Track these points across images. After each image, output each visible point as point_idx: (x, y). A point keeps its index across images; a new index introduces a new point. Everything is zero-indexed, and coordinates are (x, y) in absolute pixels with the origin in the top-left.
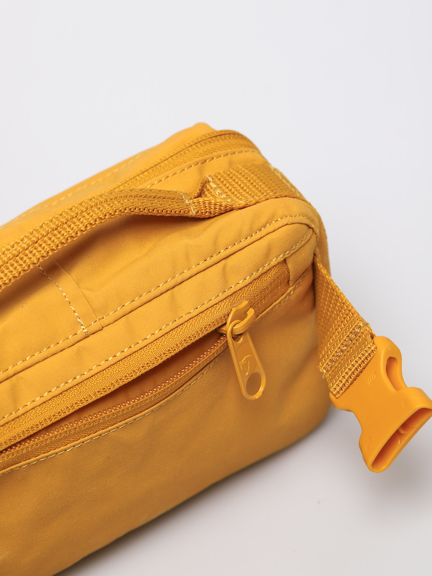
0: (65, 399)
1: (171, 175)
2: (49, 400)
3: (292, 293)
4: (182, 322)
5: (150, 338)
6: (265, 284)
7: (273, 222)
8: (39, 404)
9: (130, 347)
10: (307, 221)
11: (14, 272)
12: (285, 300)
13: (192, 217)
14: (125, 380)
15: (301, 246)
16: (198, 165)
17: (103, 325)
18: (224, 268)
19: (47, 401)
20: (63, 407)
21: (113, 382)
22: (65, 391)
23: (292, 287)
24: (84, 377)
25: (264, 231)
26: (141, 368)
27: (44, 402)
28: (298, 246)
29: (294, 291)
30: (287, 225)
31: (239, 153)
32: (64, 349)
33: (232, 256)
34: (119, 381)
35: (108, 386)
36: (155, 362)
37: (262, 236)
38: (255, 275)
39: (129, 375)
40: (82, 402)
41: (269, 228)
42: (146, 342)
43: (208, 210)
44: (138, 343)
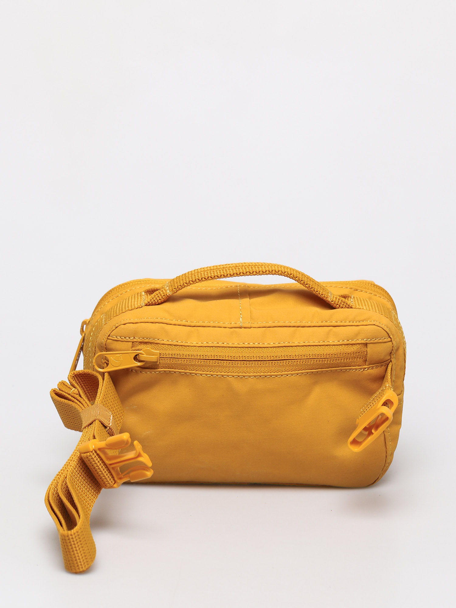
0: (212, 351)
1: (334, 286)
2: (205, 347)
3: (366, 369)
4: (292, 345)
5: (272, 345)
6: (349, 351)
7: (369, 321)
8: (199, 346)
9: (259, 344)
10: (387, 330)
11: (219, 274)
12: (360, 371)
13: (328, 303)
14: (247, 359)
15: (379, 342)
16: (351, 290)
17: (252, 326)
18: (330, 330)
19: (204, 347)
20: (209, 354)
21: (240, 356)
22: (215, 347)
23: (367, 366)
24: (228, 345)
25: (361, 323)
26: (258, 357)
27: (202, 347)
28: (376, 341)
29: (368, 369)
30: (374, 325)
31: (379, 297)
32: (226, 328)
33: (337, 327)
34: (244, 357)
35: (237, 356)
36: (266, 358)
37: (359, 325)
38: (346, 342)
39: (250, 357)
40: (220, 357)
41: (365, 323)
42: (269, 346)
43: (339, 304)
44: (264, 344)
